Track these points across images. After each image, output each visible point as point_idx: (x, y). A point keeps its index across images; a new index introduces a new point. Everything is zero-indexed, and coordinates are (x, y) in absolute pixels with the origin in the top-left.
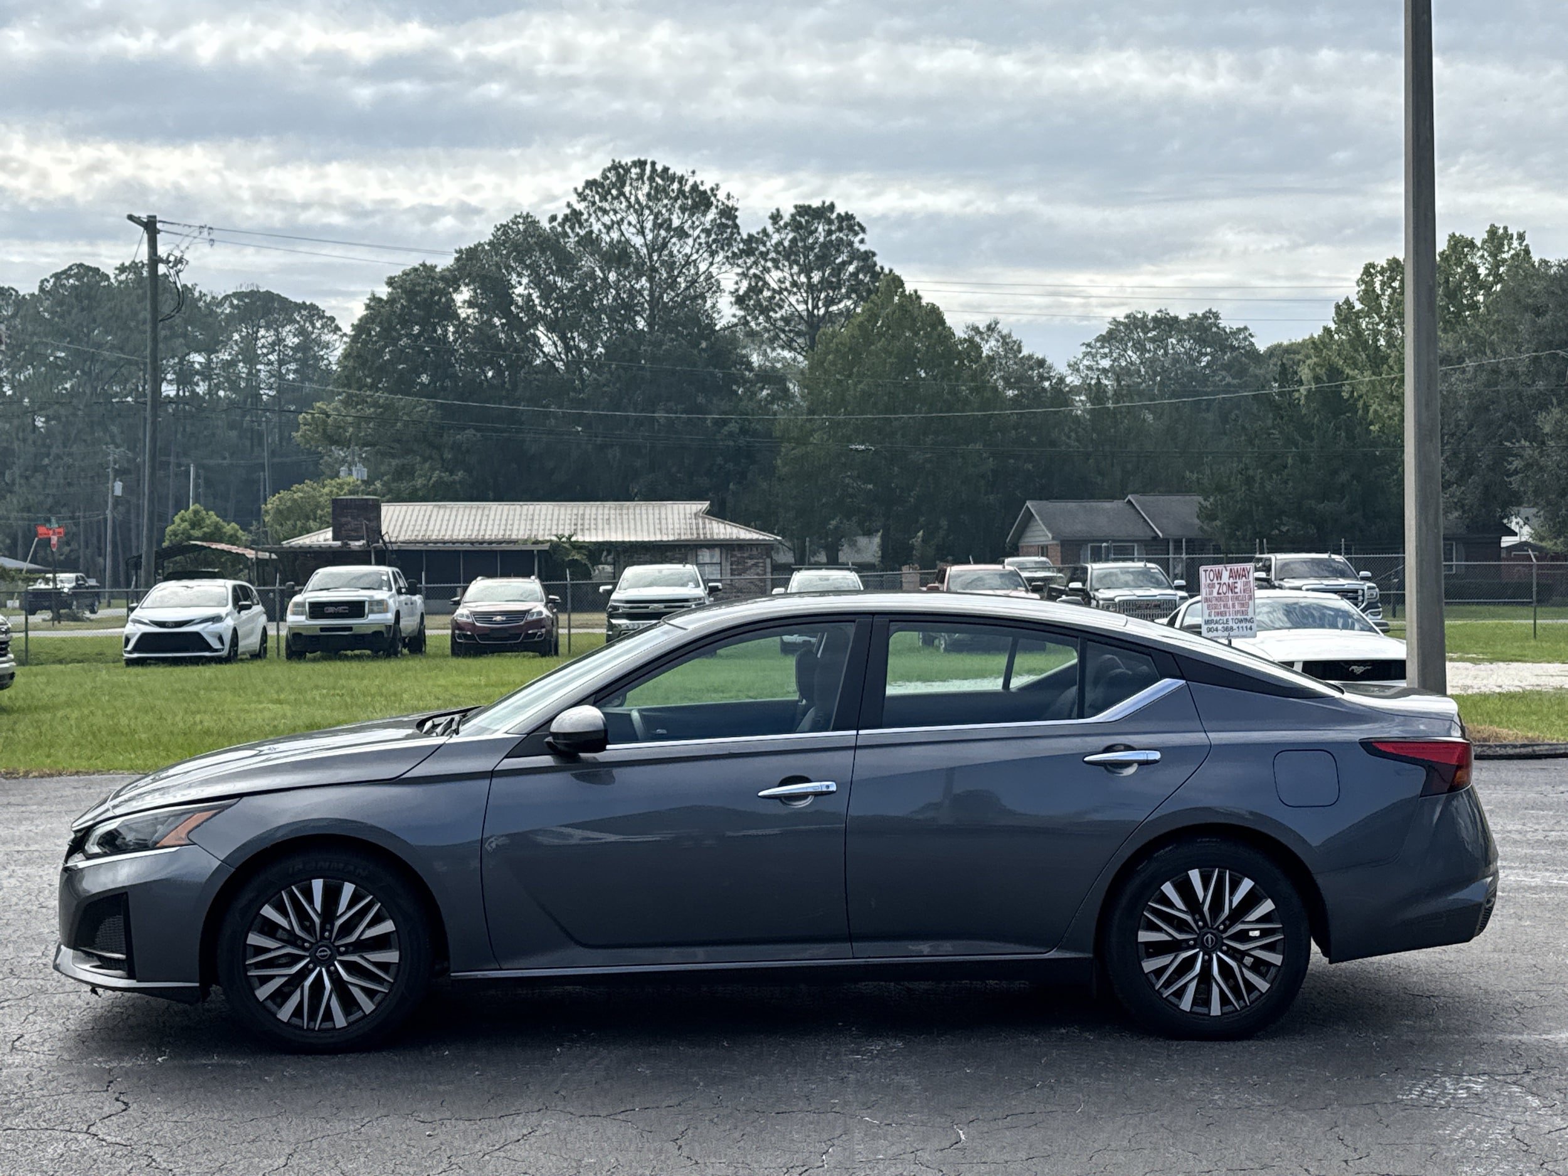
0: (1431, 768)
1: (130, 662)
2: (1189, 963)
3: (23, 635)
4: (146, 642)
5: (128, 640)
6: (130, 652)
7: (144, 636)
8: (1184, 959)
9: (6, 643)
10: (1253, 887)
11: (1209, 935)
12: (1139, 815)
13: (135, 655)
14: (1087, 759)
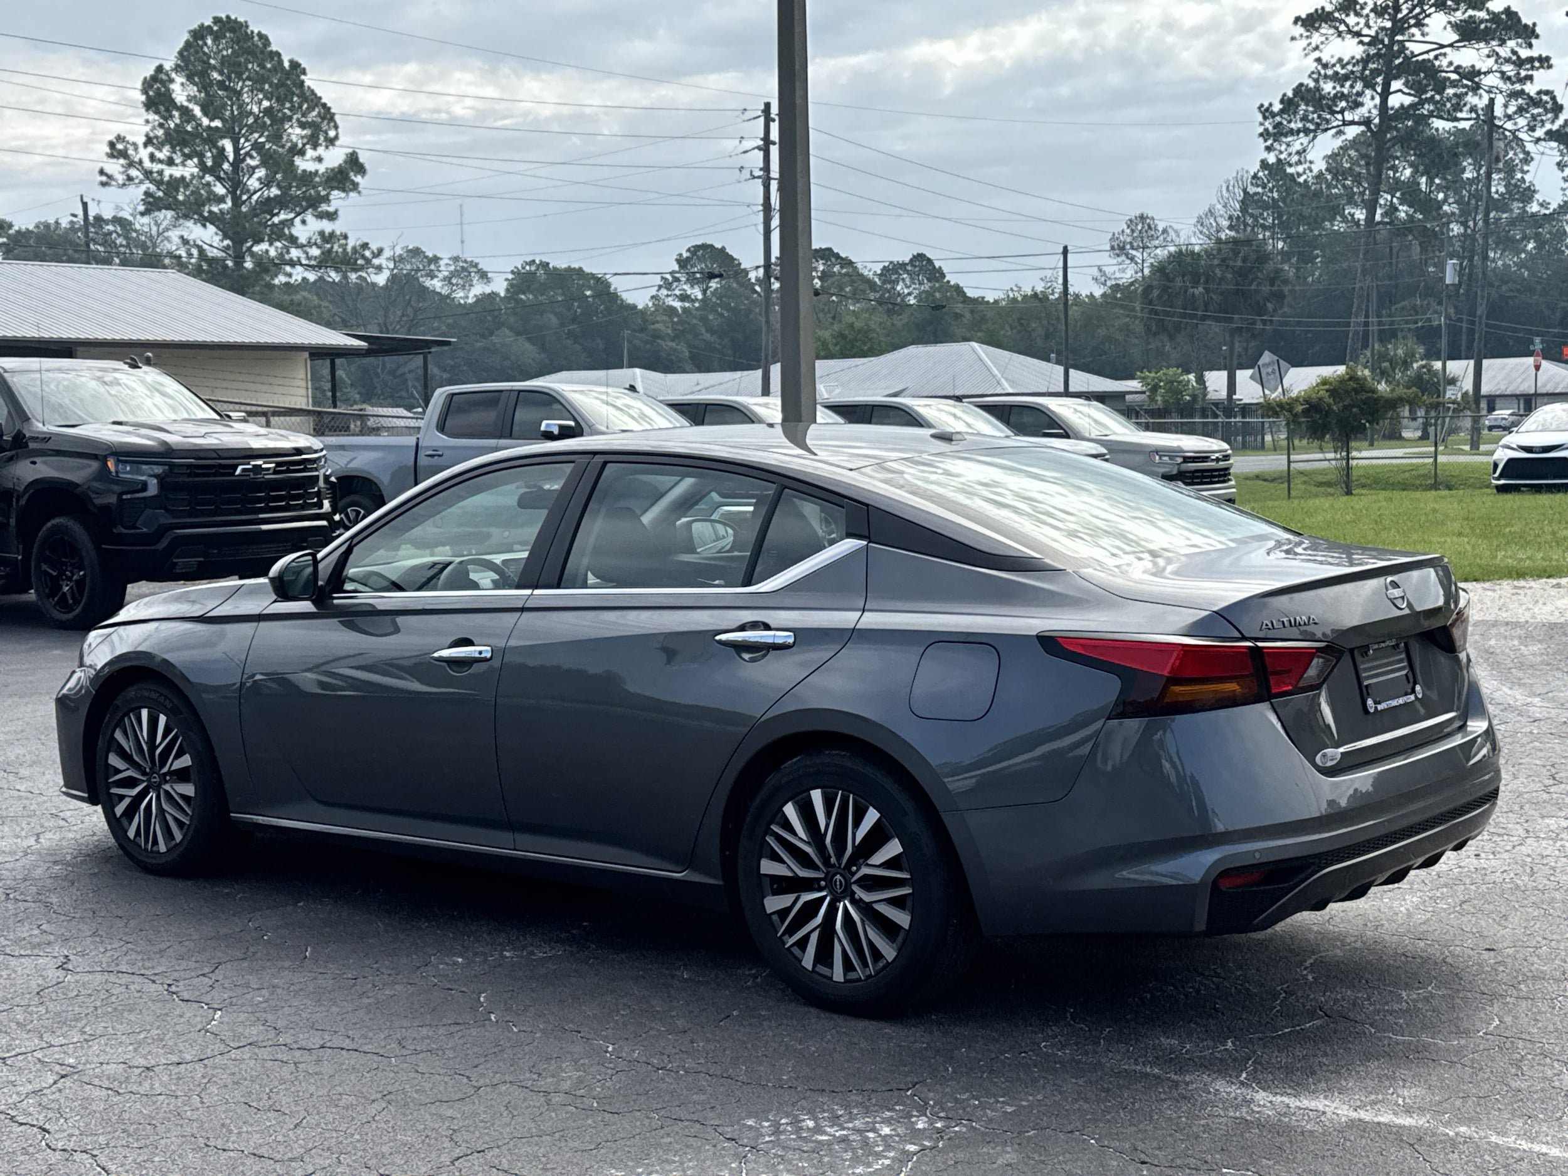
0: (1126, 675)
1: (1502, 489)
2: (811, 909)
3: (1431, 460)
4: (1513, 468)
5: (1496, 465)
6: (1498, 479)
7: (1511, 461)
8: (806, 903)
9: (1227, 469)
10: (879, 820)
11: (838, 877)
12: (757, 711)
13: (1502, 482)
14: (717, 638)
